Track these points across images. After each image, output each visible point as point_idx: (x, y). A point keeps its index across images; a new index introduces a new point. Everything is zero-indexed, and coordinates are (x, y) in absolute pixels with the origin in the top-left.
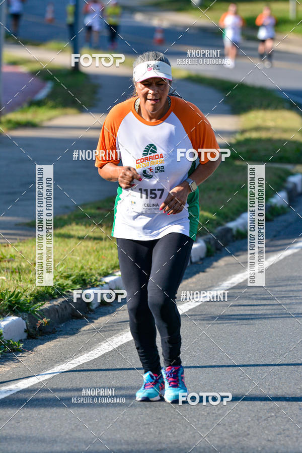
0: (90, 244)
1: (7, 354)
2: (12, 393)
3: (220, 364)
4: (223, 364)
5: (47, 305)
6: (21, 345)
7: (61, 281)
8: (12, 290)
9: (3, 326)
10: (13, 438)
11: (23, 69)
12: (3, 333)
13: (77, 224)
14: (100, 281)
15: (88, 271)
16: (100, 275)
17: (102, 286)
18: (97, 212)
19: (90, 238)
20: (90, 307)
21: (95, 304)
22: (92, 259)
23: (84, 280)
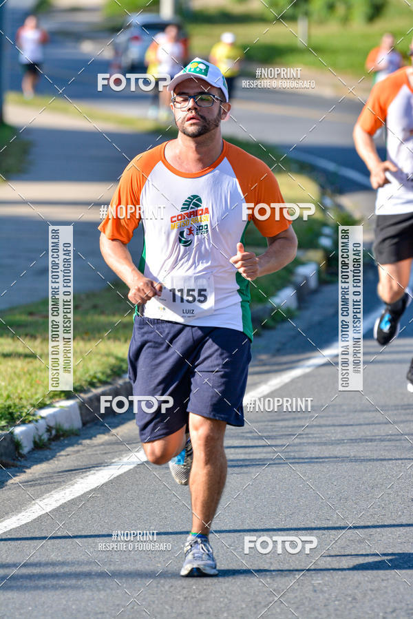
0: (20, 364)
14: (34, 415)
15: (17, 401)
16: (33, 406)
17: (37, 421)
18: (29, 319)
19: (19, 355)
20: (20, 451)
21: (27, 447)
22: (22, 384)
23: (11, 414)
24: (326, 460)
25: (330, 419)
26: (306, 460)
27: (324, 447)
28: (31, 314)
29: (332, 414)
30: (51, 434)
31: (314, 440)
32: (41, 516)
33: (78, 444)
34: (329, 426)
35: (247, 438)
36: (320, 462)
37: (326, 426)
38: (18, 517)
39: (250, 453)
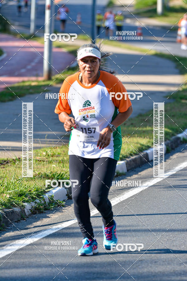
1: (56, 208)
2: (59, 230)
3: (174, 212)
4: (176, 212)
6: (64, 203)
8: (59, 172)
9: (54, 193)
10: (60, 255)
11: (64, 50)
12: (54, 197)
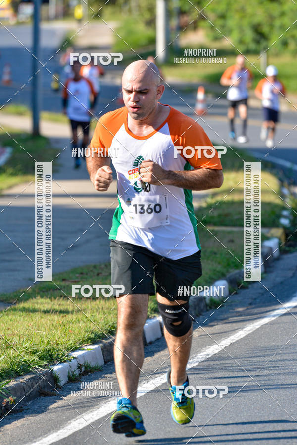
0: (56, 318)
5: (13, 383)
7: (26, 358)
13: (42, 297)
14: (68, 356)
15: (55, 346)
16: (67, 350)
17: (70, 361)
18: (63, 283)
19: (55, 312)
20: (59, 383)
21: (63, 381)
22: (58, 333)
23: (51, 356)
24: (289, 386)
25: (291, 355)
26: (274, 387)
27: (287, 376)
28: (64, 280)
29: (292, 351)
30: (81, 370)
31: (279, 371)
32: (75, 432)
33: (102, 378)
34: (290, 360)
35: (229, 371)
36: (284, 388)
37: (287, 360)
38: (57, 433)
39: (231, 382)
